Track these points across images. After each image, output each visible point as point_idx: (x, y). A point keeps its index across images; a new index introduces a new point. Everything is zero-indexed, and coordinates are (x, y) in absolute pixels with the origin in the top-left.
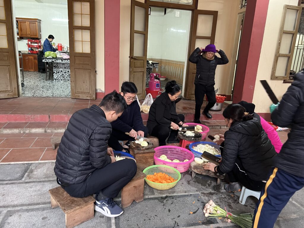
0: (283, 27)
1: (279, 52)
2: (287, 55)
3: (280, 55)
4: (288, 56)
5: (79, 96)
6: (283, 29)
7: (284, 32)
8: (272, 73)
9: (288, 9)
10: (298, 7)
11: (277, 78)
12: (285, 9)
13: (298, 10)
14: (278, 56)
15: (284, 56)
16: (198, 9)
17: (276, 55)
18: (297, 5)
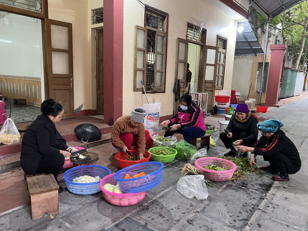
0: (137, 45)
1: (136, 67)
2: (142, 69)
3: (138, 70)
4: (144, 70)
6: (137, 46)
7: (138, 49)
8: (134, 86)
9: (138, 29)
10: (145, 28)
11: (138, 89)
12: (136, 29)
13: (145, 31)
15: (140, 70)
17: (135, 70)
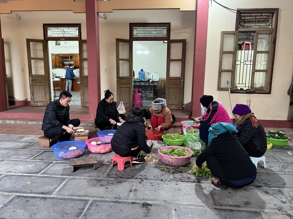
0: (223, 49)
1: (222, 69)
2: (229, 70)
3: (223, 71)
4: (231, 71)
5: (86, 105)
7: (223, 52)
8: (218, 85)
9: (225, 35)
11: (222, 89)
12: (222, 35)
13: (235, 34)
14: (221, 71)
15: (226, 71)
16: (171, 39)
17: (219, 71)
18: (235, 30)
